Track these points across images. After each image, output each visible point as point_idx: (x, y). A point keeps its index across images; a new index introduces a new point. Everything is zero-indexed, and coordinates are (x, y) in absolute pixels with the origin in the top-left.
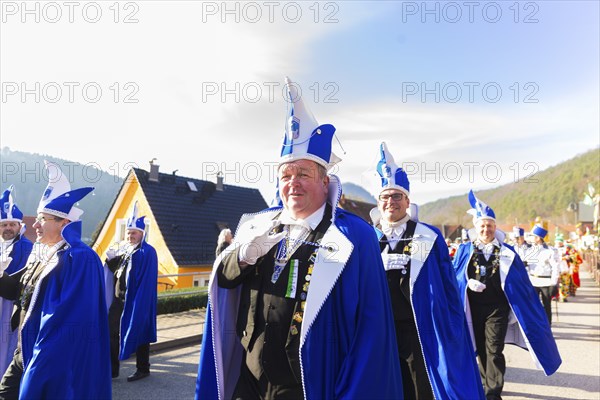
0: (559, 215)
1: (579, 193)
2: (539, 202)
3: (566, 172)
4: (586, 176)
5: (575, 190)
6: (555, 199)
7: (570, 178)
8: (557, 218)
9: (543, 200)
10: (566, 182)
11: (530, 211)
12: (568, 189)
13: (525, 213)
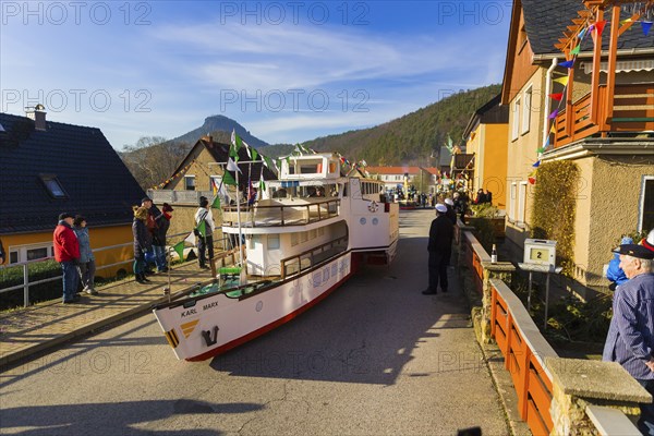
0: (424, 157)
1: (442, 135)
2: (409, 144)
3: (433, 115)
4: (449, 120)
5: (439, 134)
6: (422, 141)
7: (436, 121)
8: (422, 161)
9: (412, 142)
10: (432, 125)
11: (400, 152)
12: (433, 132)
13: (396, 154)
